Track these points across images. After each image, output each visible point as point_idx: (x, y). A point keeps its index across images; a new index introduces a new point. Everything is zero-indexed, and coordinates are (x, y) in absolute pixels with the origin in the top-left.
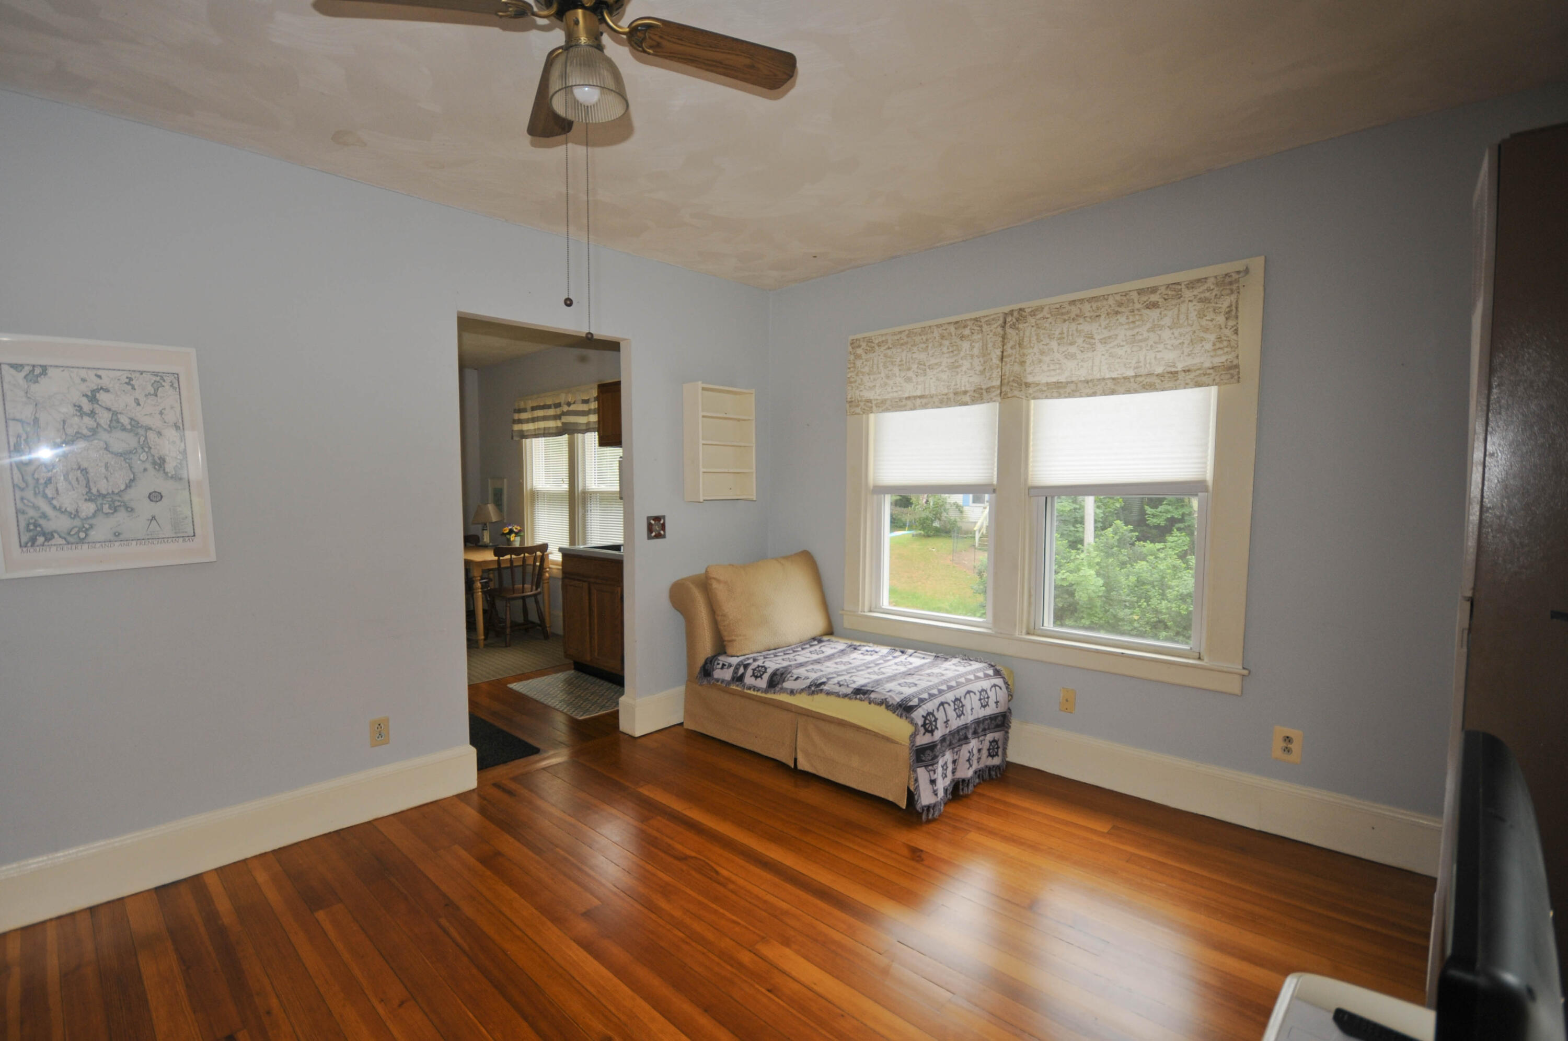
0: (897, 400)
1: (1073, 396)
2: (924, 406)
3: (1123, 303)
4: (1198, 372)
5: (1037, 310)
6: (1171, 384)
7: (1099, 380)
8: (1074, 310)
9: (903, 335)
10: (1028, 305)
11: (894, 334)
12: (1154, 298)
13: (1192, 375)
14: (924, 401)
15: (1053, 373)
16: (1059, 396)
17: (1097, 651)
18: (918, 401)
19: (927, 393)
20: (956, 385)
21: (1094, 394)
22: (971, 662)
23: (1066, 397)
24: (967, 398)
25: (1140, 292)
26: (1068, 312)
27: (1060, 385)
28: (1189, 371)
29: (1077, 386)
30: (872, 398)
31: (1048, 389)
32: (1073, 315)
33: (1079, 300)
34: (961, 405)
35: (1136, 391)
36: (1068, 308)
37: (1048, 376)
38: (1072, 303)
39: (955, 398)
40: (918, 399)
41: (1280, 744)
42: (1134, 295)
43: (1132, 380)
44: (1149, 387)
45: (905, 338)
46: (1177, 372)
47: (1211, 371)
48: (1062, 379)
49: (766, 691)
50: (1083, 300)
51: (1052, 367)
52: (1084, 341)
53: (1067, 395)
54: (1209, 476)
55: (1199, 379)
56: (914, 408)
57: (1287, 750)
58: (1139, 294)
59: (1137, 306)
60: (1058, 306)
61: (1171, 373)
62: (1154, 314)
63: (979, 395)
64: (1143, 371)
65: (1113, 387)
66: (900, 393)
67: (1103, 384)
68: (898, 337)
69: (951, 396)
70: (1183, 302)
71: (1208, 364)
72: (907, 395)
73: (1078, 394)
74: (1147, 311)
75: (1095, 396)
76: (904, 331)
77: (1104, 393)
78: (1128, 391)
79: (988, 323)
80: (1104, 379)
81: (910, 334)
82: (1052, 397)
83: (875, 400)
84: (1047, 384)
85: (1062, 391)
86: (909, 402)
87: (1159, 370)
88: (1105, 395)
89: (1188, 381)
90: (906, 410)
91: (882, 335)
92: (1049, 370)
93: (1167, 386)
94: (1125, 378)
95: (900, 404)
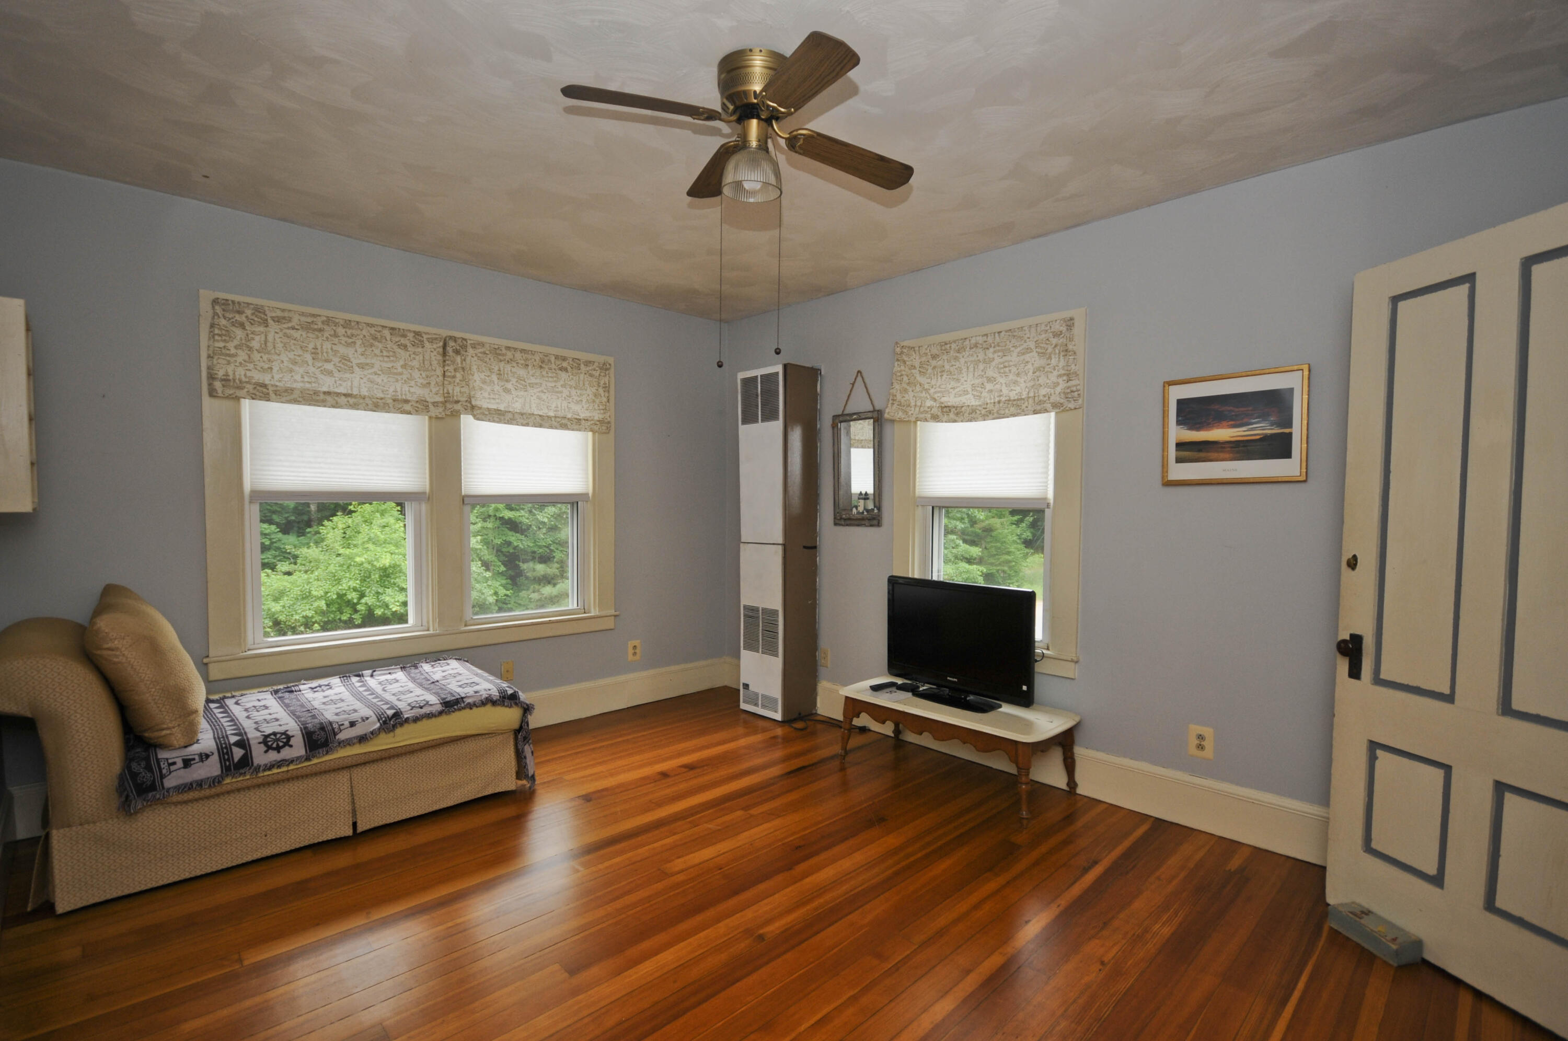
0: (312, 393)
1: (511, 424)
2: (354, 406)
3: (543, 363)
4: (592, 422)
5: (479, 344)
6: (577, 427)
7: (530, 414)
8: (509, 355)
9: (319, 320)
10: (472, 337)
11: (303, 314)
12: (565, 364)
13: (589, 423)
14: (352, 401)
15: (492, 401)
16: (499, 422)
17: (533, 624)
18: (343, 400)
19: (355, 392)
20: (396, 391)
21: (527, 425)
22: (449, 661)
23: (505, 423)
24: (407, 407)
25: (557, 357)
26: (503, 355)
27: (500, 412)
28: (587, 420)
29: (514, 416)
30: (267, 382)
31: (490, 413)
32: (507, 358)
33: (514, 348)
34: (402, 412)
35: (556, 428)
36: (504, 351)
37: (488, 403)
38: (508, 348)
39: (399, 405)
40: (343, 397)
41: (631, 651)
42: (553, 359)
43: (553, 419)
44: (564, 427)
45: (320, 324)
46: (580, 420)
47: (598, 423)
48: (502, 407)
49: (308, 759)
50: (516, 349)
51: (492, 396)
52: (517, 381)
53: (506, 421)
54: (590, 492)
55: (592, 427)
56: (336, 406)
57: (635, 654)
58: (556, 358)
59: (553, 366)
60: (496, 347)
61: (576, 419)
62: (563, 375)
63: (420, 407)
64: (560, 414)
65: (540, 422)
66: (314, 385)
67: (533, 418)
68: (309, 320)
69: (390, 401)
70: (581, 373)
71: (596, 418)
72: (325, 389)
73: (515, 422)
74: (560, 372)
75: (528, 426)
76: (320, 316)
77: (535, 426)
78: (551, 427)
79: (431, 341)
80: (533, 414)
81: (328, 321)
82: (494, 421)
83: (272, 385)
84: (489, 409)
85: (502, 418)
86: (329, 398)
87: (569, 416)
88: (536, 427)
89: (587, 427)
90: (325, 406)
91: (283, 310)
92: (489, 398)
93: (575, 428)
94: (548, 417)
95: (314, 397)
